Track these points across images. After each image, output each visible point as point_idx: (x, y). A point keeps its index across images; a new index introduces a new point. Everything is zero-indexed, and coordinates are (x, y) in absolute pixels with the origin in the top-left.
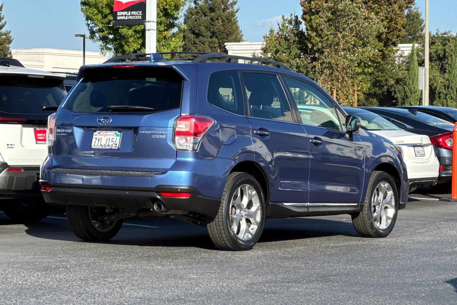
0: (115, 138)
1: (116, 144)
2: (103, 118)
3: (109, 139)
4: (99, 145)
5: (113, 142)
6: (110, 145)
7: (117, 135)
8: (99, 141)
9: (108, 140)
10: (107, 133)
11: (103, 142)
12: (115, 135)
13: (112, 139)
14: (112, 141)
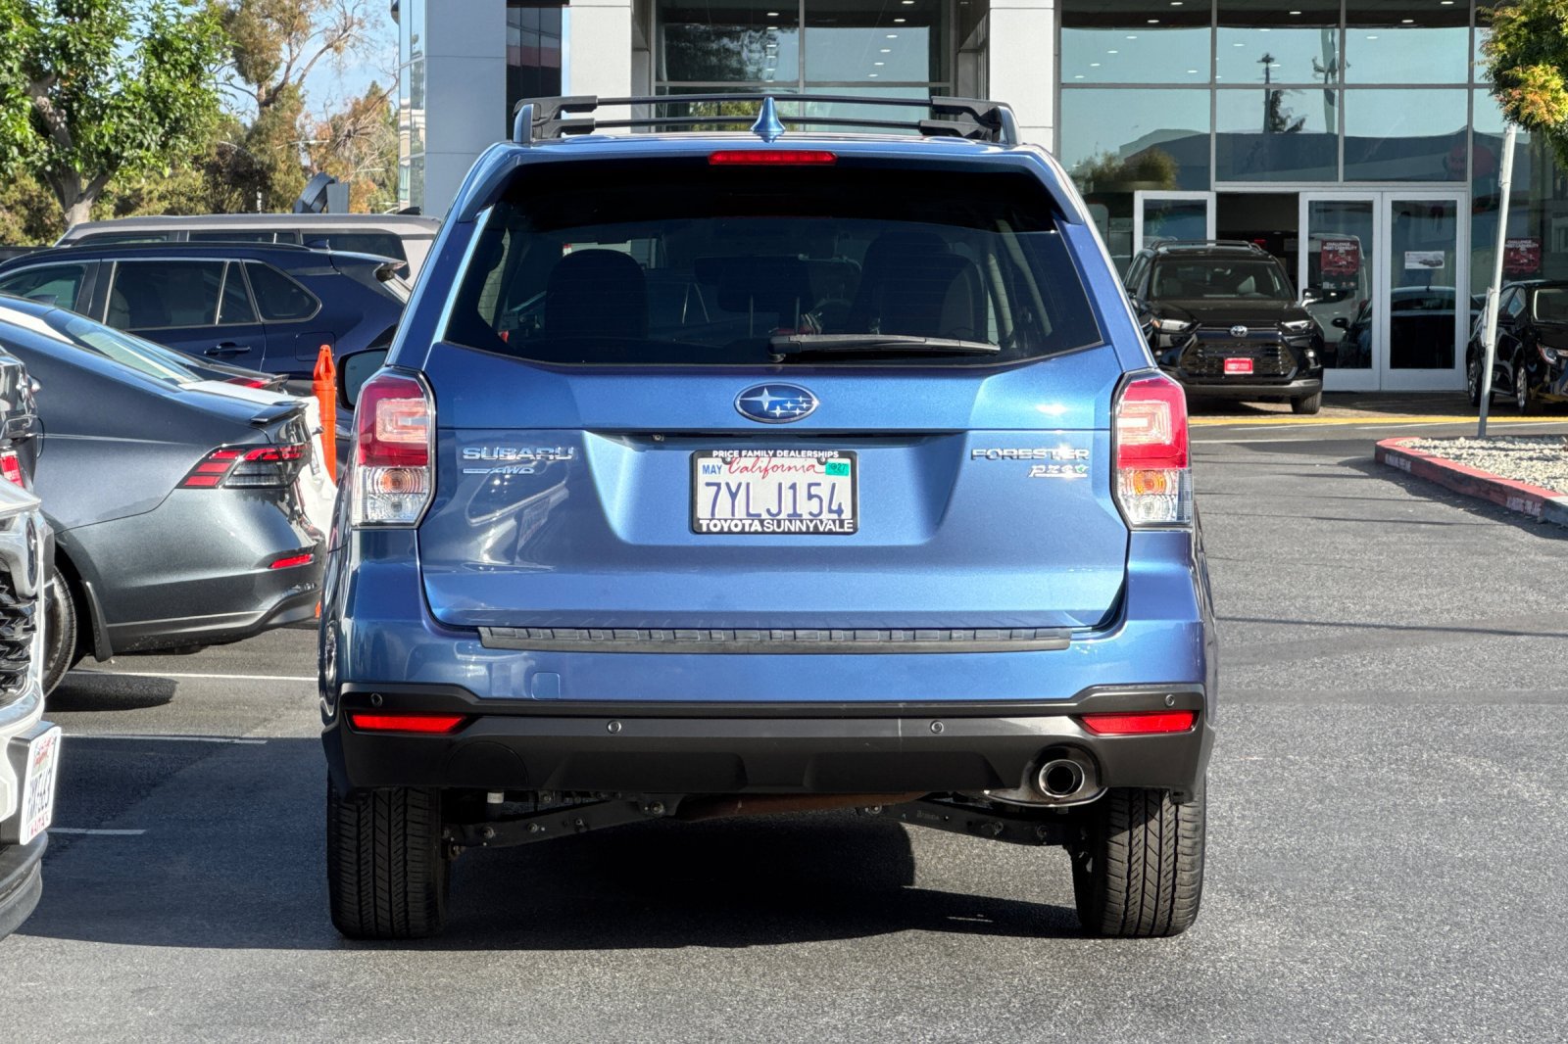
0: (827, 481)
1: (834, 507)
2: (771, 394)
3: (793, 487)
4: (740, 512)
5: (815, 501)
6: (806, 516)
7: (834, 466)
8: (733, 496)
9: (787, 494)
10: (775, 461)
11: (764, 500)
12: (819, 468)
13: (810, 485)
14: (810, 497)
